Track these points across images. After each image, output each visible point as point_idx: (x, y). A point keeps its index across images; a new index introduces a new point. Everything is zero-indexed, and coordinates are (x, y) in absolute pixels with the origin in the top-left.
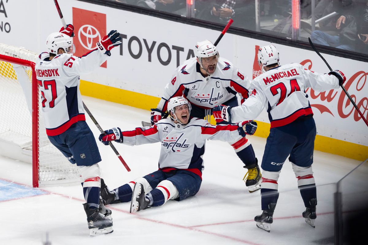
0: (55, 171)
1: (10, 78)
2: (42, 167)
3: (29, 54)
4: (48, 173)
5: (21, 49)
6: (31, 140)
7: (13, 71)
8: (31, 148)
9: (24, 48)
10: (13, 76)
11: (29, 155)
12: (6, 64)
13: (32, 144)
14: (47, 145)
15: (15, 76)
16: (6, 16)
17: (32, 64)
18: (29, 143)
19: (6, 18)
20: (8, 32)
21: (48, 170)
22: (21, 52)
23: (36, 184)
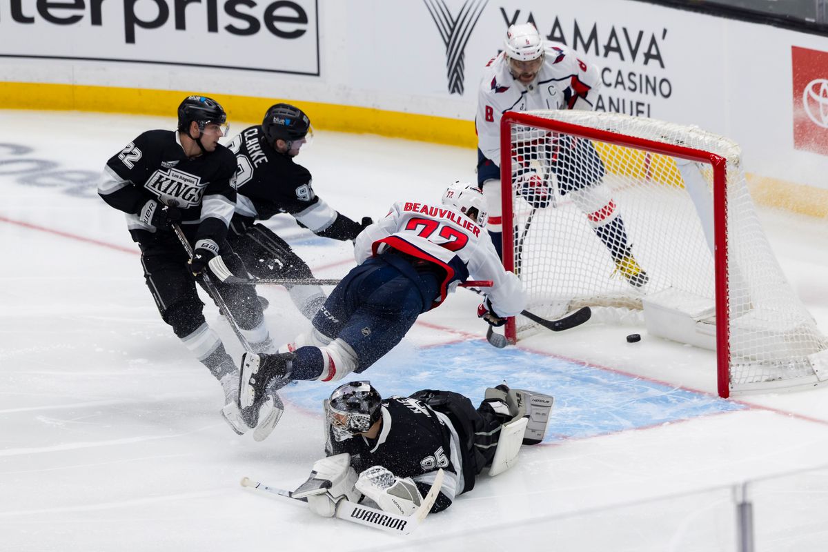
0: (761, 364)
1: (671, 187)
2: (735, 356)
3: (707, 138)
4: (746, 368)
5: (690, 128)
6: (712, 304)
7: (676, 173)
8: (714, 320)
9: (697, 127)
10: (677, 181)
11: (710, 335)
12: (662, 160)
13: (714, 314)
14: (745, 313)
15: (680, 182)
16: (662, 66)
17: (714, 158)
18: (709, 311)
19: (662, 69)
20: (667, 96)
21: (746, 363)
22: (693, 135)
23: (724, 391)
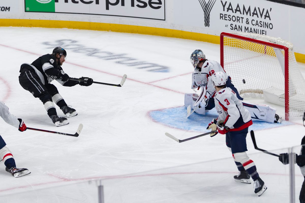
0: (298, 111)
1: (272, 56)
2: (291, 108)
3: (283, 42)
4: (294, 112)
5: (278, 38)
6: (284, 92)
7: (274, 52)
8: (284, 97)
9: (280, 38)
10: (273, 55)
11: (283, 102)
12: (269, 48)
13: (285, 95)
14: (294, 95)
15: (275, 55)
16: (270, 19)
17: (285, 48)
18: (283, 95)
20: (271, 29)
21: (294, 110)
22: (279, 41)
